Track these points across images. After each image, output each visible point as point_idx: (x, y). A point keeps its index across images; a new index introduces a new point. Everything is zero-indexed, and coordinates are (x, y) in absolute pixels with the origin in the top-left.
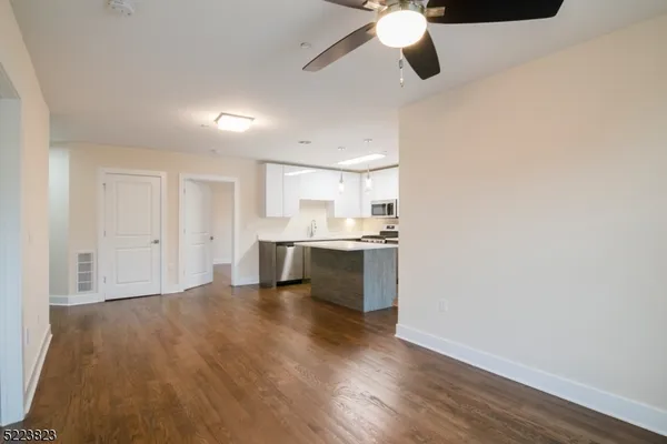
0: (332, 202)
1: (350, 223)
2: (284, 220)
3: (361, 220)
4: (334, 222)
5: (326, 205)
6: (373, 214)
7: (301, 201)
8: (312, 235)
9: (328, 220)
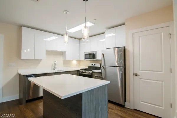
0: (65, 52)
1: (74, 62)
2: (37, 62)
3: (79, 61)
4: (67, 62)
5: (62, 54)
6: (85, 59)
7: (47, 51)
8: (54, 69)
9: (64, 61)
